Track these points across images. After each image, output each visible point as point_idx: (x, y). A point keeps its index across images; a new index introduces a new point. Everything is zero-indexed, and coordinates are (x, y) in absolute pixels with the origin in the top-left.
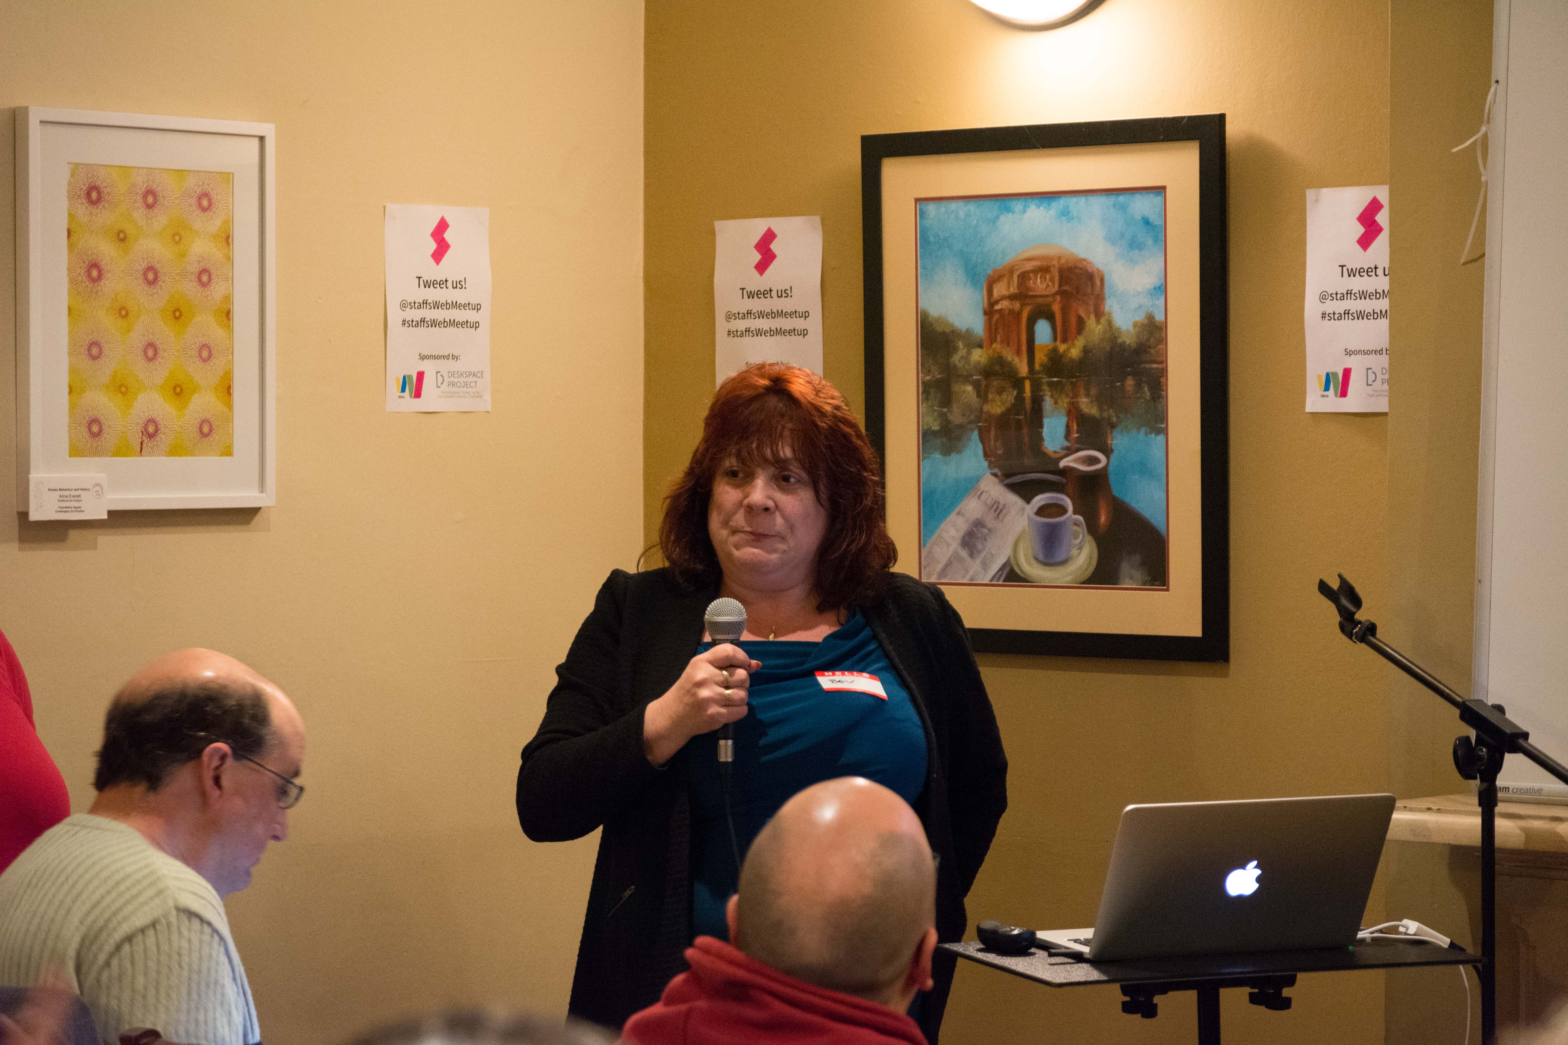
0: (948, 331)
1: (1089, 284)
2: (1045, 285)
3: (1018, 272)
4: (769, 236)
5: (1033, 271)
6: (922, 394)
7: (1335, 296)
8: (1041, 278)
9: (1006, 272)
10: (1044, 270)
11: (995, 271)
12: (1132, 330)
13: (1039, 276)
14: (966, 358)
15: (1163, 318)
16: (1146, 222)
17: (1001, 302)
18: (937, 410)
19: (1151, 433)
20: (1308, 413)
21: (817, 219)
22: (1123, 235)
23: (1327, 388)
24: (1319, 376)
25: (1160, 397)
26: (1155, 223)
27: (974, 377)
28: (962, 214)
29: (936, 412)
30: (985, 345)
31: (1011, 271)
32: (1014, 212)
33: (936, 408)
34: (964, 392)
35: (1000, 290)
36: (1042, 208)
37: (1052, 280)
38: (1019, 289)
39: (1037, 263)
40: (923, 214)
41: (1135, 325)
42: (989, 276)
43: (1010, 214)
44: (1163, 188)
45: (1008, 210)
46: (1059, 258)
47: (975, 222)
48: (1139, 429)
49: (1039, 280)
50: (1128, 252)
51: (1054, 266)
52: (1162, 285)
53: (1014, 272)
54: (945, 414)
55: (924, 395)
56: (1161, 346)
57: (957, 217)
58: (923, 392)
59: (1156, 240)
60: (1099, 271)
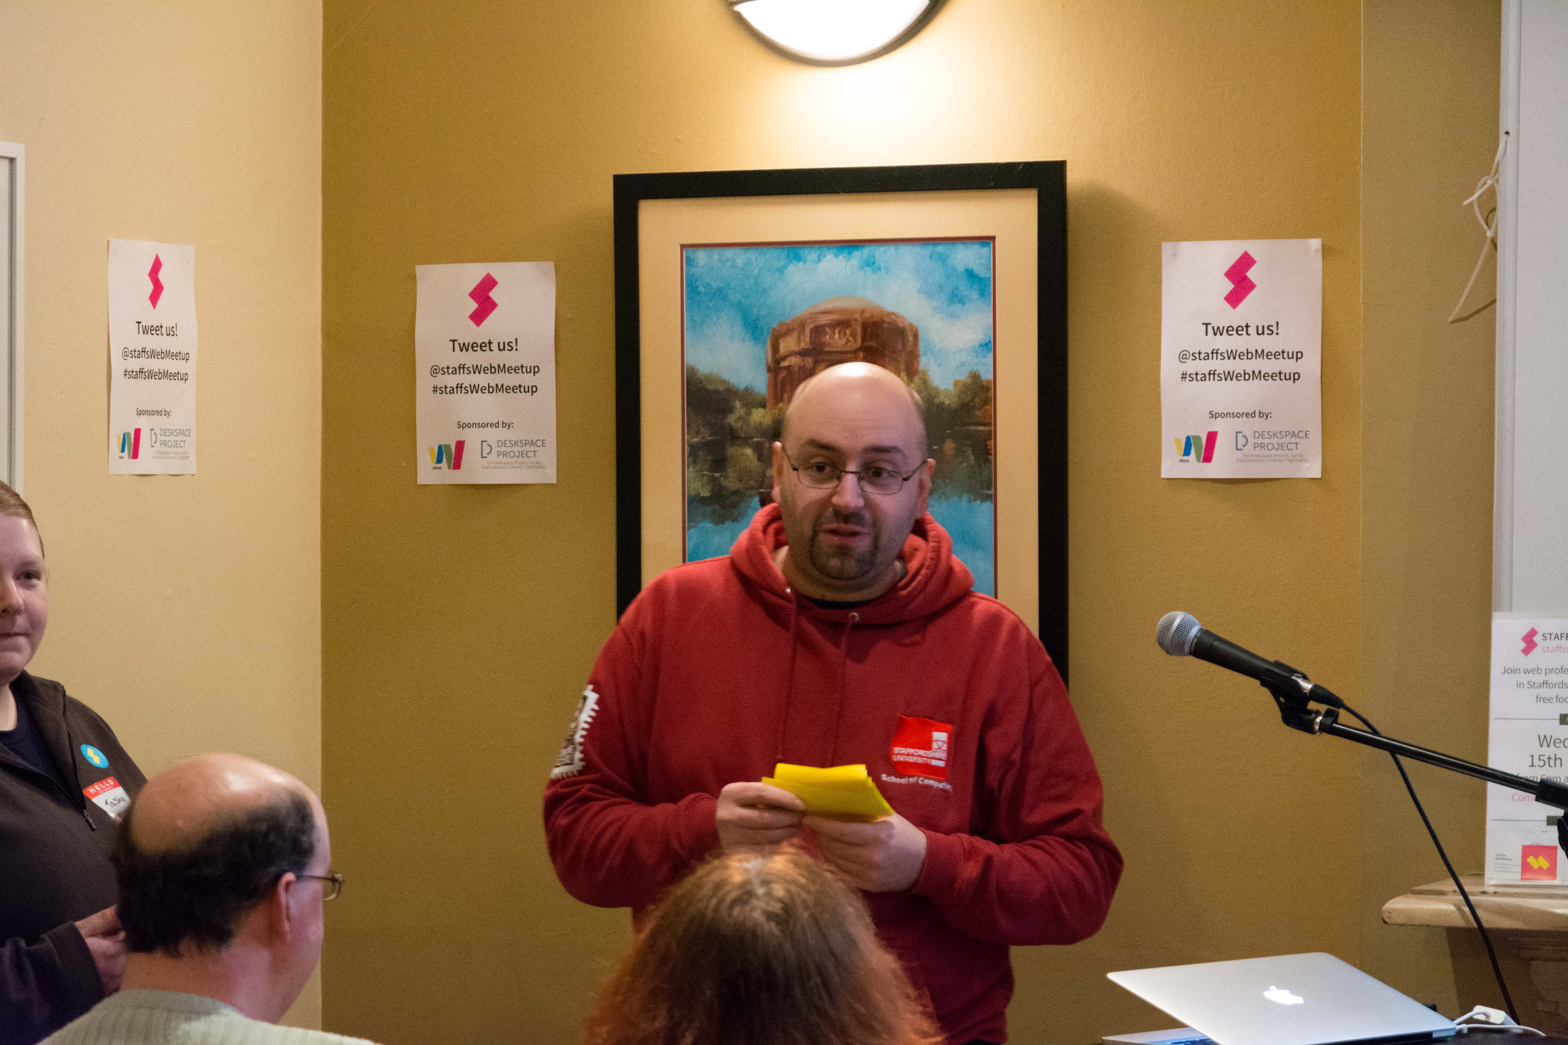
0: (721, 388)
1: (900, 340)
2: (844, 342)
3: (811, 326)
4: (489, 283)
5: (829, 325)
6: (688, 458)
7: (1198, 356)
8: (839, 333)
9: (796, 327)
10: (843, 324)
11: (781, 324)
12: (952, 389)
13: (837, 331)
14: (744, 419)
15: (991, 378)
16: (971, 274)
17: (789, 359)
18: (706, 475)
19: (975, 501)
20: (1163, 479)
21: (550, 266)
22: (941, 288)
23: (1187, 452)
24: (1177, 441)
25: (987, 461)
26: (982, 276)
27: (755, 440)
28: (740, 262)
29: (706, 478)
30: (768, 404)
31: (802, 325)
32: (805, 262)
33: (706, 473)
34: (742, 455)
35: (787, 345)
36: (841, 258)
37: (853, 334)
38: (811, 344)
39: (836, 317)
40: (690, 262)
41: (956, 384)
42: (774, 329)
43: (801, 264)
44: (993, 238)
45: (798, 258)
46: (863, 312)
47: (756, 271)
48: (960, 497)
49: (837, 335)
50: (949, 305)
51: (856, 320)
52: (990, 341)
53: (806, 326)
54: (718, 479)
55: (691, 459)
56: (988, 407)
57: (734, 265)
58: (690, 455)
59: (982, 294)
60: (911, 325)
